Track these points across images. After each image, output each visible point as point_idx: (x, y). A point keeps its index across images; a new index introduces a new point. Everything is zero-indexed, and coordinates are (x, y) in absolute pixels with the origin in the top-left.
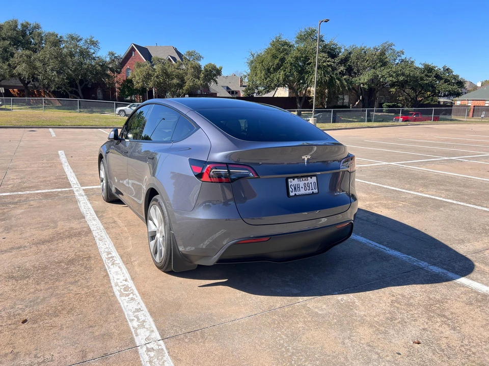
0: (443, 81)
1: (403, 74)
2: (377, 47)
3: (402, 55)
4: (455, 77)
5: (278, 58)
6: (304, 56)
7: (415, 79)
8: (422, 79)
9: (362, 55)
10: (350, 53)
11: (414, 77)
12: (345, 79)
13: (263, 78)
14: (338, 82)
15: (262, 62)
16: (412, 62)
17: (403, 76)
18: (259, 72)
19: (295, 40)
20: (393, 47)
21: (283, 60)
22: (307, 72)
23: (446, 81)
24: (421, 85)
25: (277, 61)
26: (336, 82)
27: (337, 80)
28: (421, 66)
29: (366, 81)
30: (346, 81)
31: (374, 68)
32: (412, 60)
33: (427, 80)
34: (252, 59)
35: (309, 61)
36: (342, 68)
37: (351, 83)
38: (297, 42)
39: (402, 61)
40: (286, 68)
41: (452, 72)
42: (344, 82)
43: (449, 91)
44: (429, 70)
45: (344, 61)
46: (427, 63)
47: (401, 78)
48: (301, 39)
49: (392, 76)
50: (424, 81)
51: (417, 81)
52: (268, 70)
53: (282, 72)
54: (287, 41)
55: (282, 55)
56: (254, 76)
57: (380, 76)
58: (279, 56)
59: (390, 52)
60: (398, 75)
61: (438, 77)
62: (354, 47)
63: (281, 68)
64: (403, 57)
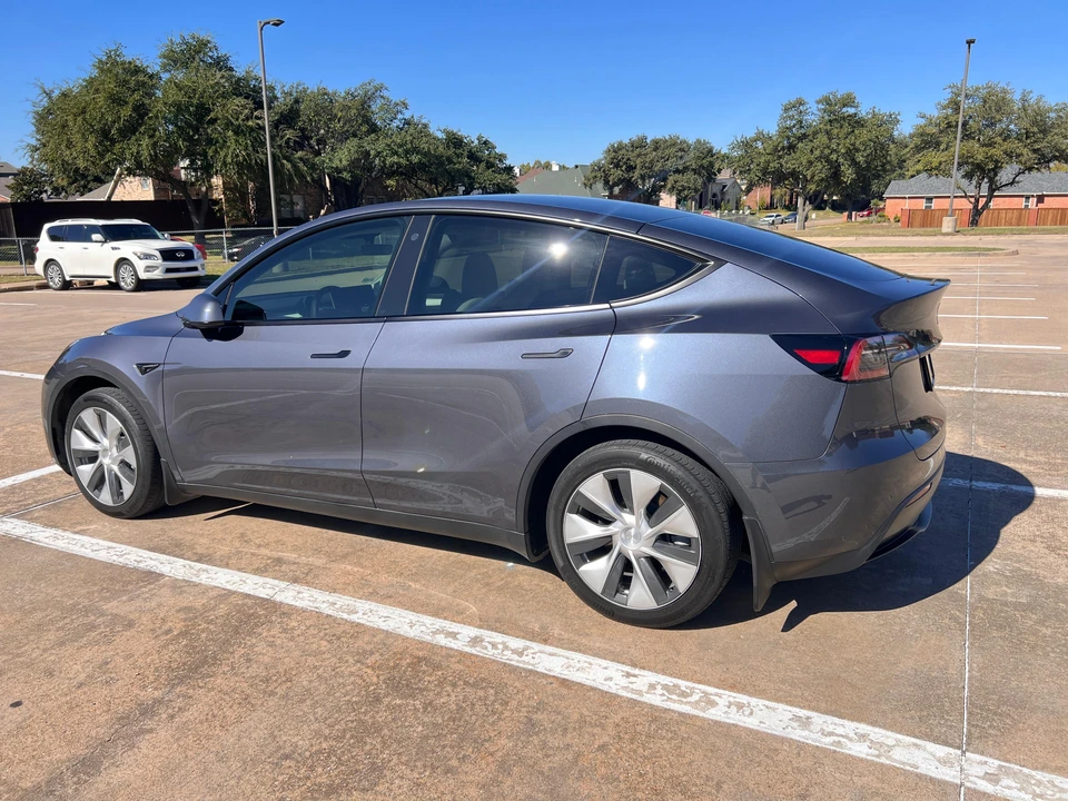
0: (483, 165)
1: (416, 150)
2: (353, 90)
3: (404, 111)
4: (501, 158)
5: (126, 103)
6: (195, 101)
7: (439, 161)
8: (450, 161)
9: (325, 106)
10: (297, 101)
11: (438, 157)
12: (301, 159)
13: (93, 152)
14: (288, 165)
15: (84, 112)
16: (425, 126)
17: (417, 154)
18: (76, 138)
19: (159, 61)
20: (385, 93)
21: (141, 111)
22: (210, 142)
23: (490, 165)
24: (449, 173)
25: (126, 112)
26: (283, 165)
27: (285, 162)
28: (441, 135)
29: (345, 163)
30: (304, 163)
31: (355, 135)
32: (423, 121)
33: (460, 163)
34: (45, 102)
35: (212, 115)
36: (289, 134)
37: (313, 167)
38: (165, 68)
39: (407, 123)
40: (155, 131)
41: (494, 148)
42: (301, 165)
43: (498, 185)
44: (455, 141)
45: (288, 118)
46: (450, 129)
47: (415, 159)
48: (175, 59)
49: (396, 153)
50: (455, 164)
51: (442, 164)
52: (105, 133)
53: (146, 141)
54: (138, 63)
55: (136, 96)
56: (63, 147)
57: (372, 152)
58: (131, 100)
59: (379, 102)
60: (407, 152)
61: (473, 157)
62: (301, 88)
63: (142, 129)
64: (407, 115)
